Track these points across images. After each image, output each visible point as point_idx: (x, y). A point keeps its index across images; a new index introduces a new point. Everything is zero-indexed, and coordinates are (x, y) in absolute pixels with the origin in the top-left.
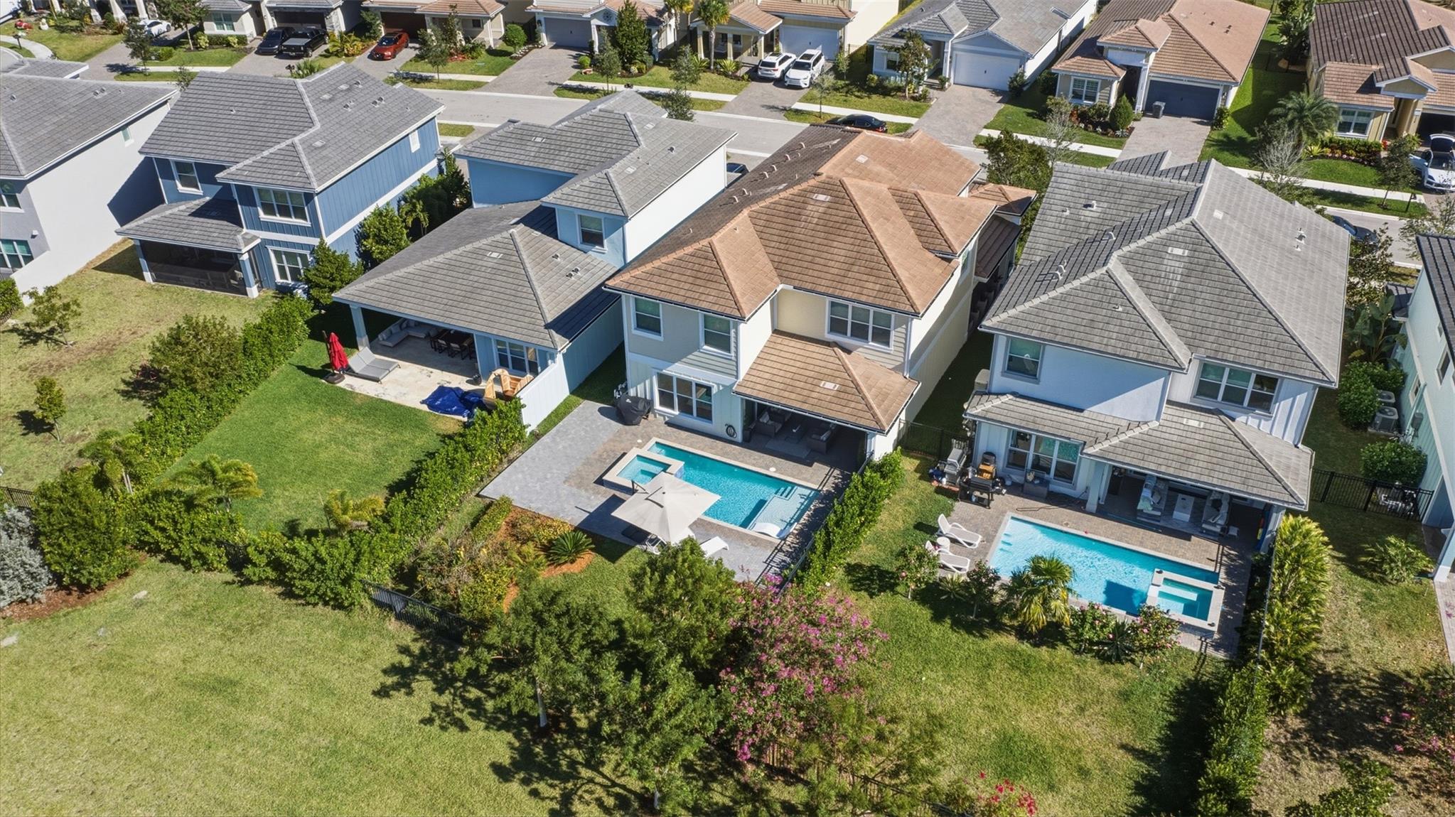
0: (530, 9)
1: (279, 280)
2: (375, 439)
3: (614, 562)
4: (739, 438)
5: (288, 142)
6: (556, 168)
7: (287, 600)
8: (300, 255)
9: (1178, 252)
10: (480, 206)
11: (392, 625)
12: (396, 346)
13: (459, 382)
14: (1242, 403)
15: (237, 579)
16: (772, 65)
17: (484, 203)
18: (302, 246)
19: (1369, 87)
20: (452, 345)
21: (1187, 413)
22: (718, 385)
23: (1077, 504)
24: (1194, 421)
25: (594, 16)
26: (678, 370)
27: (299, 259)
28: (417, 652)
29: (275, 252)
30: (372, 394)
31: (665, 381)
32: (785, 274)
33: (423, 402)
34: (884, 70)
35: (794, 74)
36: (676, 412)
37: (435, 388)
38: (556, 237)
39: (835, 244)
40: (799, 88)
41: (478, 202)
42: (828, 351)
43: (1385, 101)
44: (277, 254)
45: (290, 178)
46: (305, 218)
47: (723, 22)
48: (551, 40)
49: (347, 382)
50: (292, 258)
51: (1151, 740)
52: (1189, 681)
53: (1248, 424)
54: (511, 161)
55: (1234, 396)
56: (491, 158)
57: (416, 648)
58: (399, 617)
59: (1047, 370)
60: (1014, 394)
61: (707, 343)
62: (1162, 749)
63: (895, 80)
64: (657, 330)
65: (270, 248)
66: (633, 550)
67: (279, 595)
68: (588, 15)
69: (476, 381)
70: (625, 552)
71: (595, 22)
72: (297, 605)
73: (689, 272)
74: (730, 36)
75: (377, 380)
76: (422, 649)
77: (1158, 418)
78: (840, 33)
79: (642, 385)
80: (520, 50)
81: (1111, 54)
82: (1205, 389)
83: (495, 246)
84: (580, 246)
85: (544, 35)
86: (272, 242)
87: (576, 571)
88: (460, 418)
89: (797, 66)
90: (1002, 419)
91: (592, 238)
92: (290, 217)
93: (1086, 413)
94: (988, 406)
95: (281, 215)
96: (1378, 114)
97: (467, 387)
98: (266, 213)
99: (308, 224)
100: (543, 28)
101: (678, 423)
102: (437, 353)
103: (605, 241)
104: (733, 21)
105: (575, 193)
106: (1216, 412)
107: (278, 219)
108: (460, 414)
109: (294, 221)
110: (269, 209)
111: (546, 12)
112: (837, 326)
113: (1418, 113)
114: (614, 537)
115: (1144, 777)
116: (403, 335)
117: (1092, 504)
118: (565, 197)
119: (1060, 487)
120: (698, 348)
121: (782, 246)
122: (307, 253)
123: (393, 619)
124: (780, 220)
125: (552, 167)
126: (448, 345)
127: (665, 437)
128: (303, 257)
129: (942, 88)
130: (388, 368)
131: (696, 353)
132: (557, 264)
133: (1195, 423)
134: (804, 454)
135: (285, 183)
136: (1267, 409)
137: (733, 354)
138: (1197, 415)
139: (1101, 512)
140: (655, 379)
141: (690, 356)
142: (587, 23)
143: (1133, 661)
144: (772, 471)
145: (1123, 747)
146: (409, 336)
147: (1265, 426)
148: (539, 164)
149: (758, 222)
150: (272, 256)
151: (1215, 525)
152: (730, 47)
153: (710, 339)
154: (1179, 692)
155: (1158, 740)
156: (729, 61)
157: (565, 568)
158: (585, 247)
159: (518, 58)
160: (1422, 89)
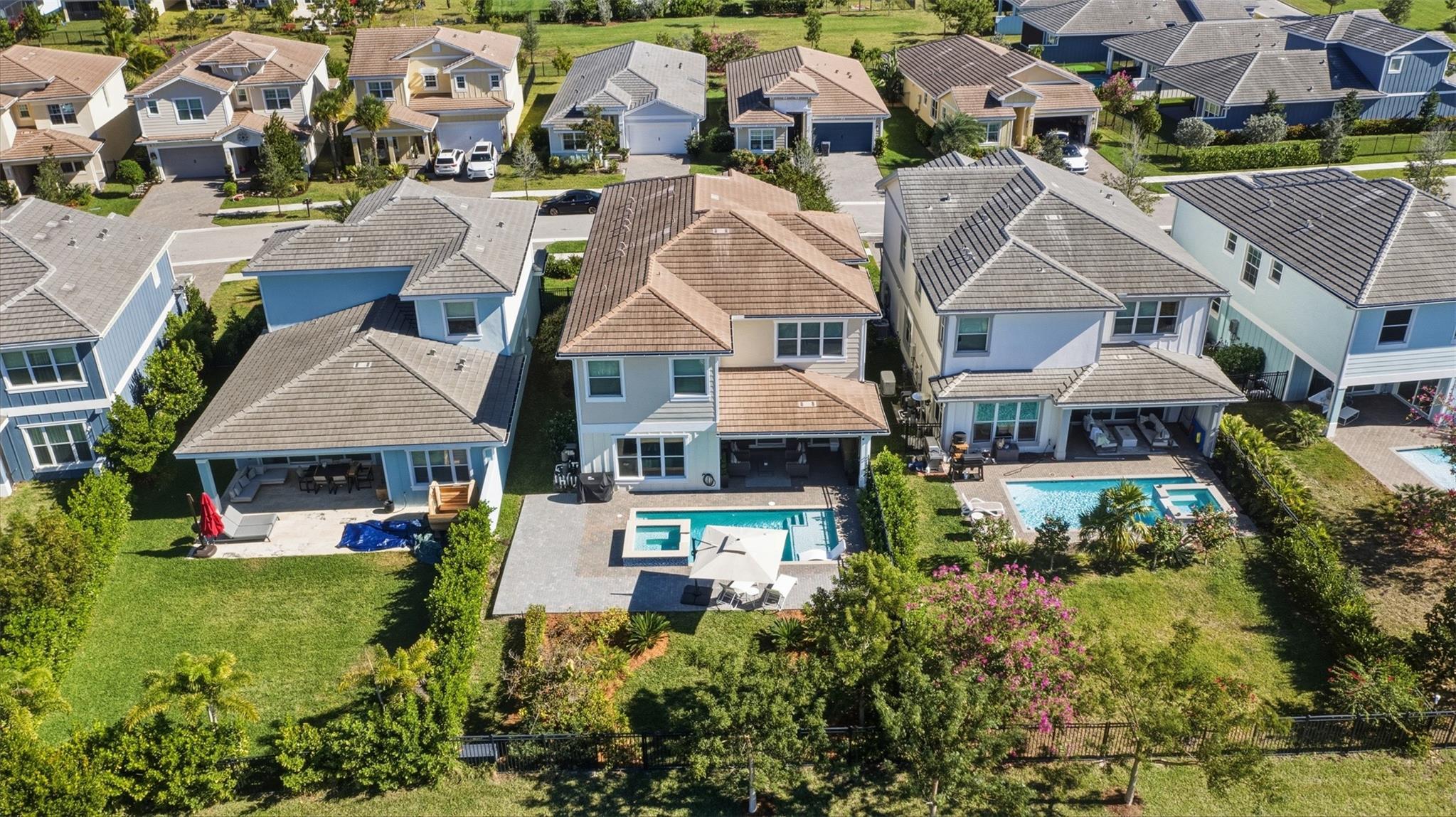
0: (139, 141)
1: (38, 466)
2: (310, 600)
3: (693, 633)
4: (718, 485)
5: (30, 290)
6: (383, 264)
7: (342, 802)
8: (71, 427)
9: (1054, 217)
10: (280, 328)
11: (497, 779)
12: (254, 499)
13: (363, 515)
14: (1151, 331)
15: (254, 803)
16: (450, 161)
17: (285, 323)
18: (74, 415)
19: (992, 102)
20: (336, 478)
21: (1114, 351)
22: (692, 433)
23: (1047, 457)
24: (1123, 355)
25: (225, 139)
26: (644, 430)
27: (69, 432)
28: (547, 798)
29: (30, 431)
30: (268, 554)
31: (628, 446)
32: (729, 306)
33: (341, 546)
34: (563, 151)
35: (475, 166)
36: (641, 478)
37: (343, 529)
38: (416, 334)
39: (760, 270)
40: (486, 179)
41: (275, 323)
42: (784, 374)
43: (1007, 111)
44: (34, 434)
45: (56, 330)
46: (79, 378)
47: (386, 125)
48: (171, 173)
49: (222, 551)
50: (56, 432)
51: (1258, 615)
52: (1245, 563)
53: (1160, 346)
54: (322, 267)
55: (1145, 327)
56: (295, 268)
57: (541, 795)
58: (501, 768)
59: (997, 342)
60: (967, 371)
61: (677, 391)
62: (1273, 619)
63: (577, 158)
64: (616, 391)
65: (23, 427)
66: (706, 615)
67: (327, 799)
68: (220, 139)
69: (389, 509)
70: (699, 620)
71: (228, 146)
72: (359, 802)
73: (643, 322)
74: (390, 140)
75: (261, 539)
76: (549, 792)
77: (1097, 360)
78: (502, 123)
79: (599, 458)
80: (139, 189)
81: (777, 104)
82: (1122, 326)
83: (357, 356)
84: (448, 338)
85: (160, 169)
86: (27, 419)
87: (661, 654)
88: (399, 549)
89: (475, 158)
90: (967, 394)
91: (462, 326)
92: (55, 380)
93: (1035, 371)
94: (952, 386)
95: (39, 381)
96: (1005, 122)
97: (382, 518)
98: (14, 382)
99: (84, 383)
100: (158, 161)
101: (643, 488)
102: (313, 493)
103: (480, 327)
104: (395, 124)
105: (436, 280)
106: (1133, 344)
107: (36, 386)
108: (396, 545)
109: (60, 384)
110: (19, 376)
111: (163, 141)
112: (786, 348)
113: (1032, 118)
114: (676, 609)
115: (1278, 645)
116: (256, 485)
117: (1061, 451)
118: (426, 286)
119: (1026, 447)
120: (667, 398)
121: (710, 282)
122: (83, 421)
123: (495, 773)
124: (692, 259)
125: (376, 264)
126: (330, 480)
127: (641, 504)
128: (77, 429)
129: (624, 160)
130: (270, 523)
131: (666, 405)
132: (437, 360)
133: (1125, 357)
134: (788, 483)
135: (50, 337)
136: (1172, 331)
137: (710, 395)
138: (1120, 350)
139: (1070, 458)
140: (615, 447)
141: (659, 410)
142: (219, 149)
143: (1195, 561)
144: (772, 505)
145: (1244, 629)
146: (262, 486)
147: (1173, 344)
148: (359, 262)
149: (671, 265)
150: (27, 436)
151: (1161, 441)
152: (391, 150)
153: (681, 385)
154: (1248, 572)
155: (1263, 613)
156: (394, 165)
157: (647, 655)
158: (454, 338)
159: (141, 197)
160: (1032, 98)
